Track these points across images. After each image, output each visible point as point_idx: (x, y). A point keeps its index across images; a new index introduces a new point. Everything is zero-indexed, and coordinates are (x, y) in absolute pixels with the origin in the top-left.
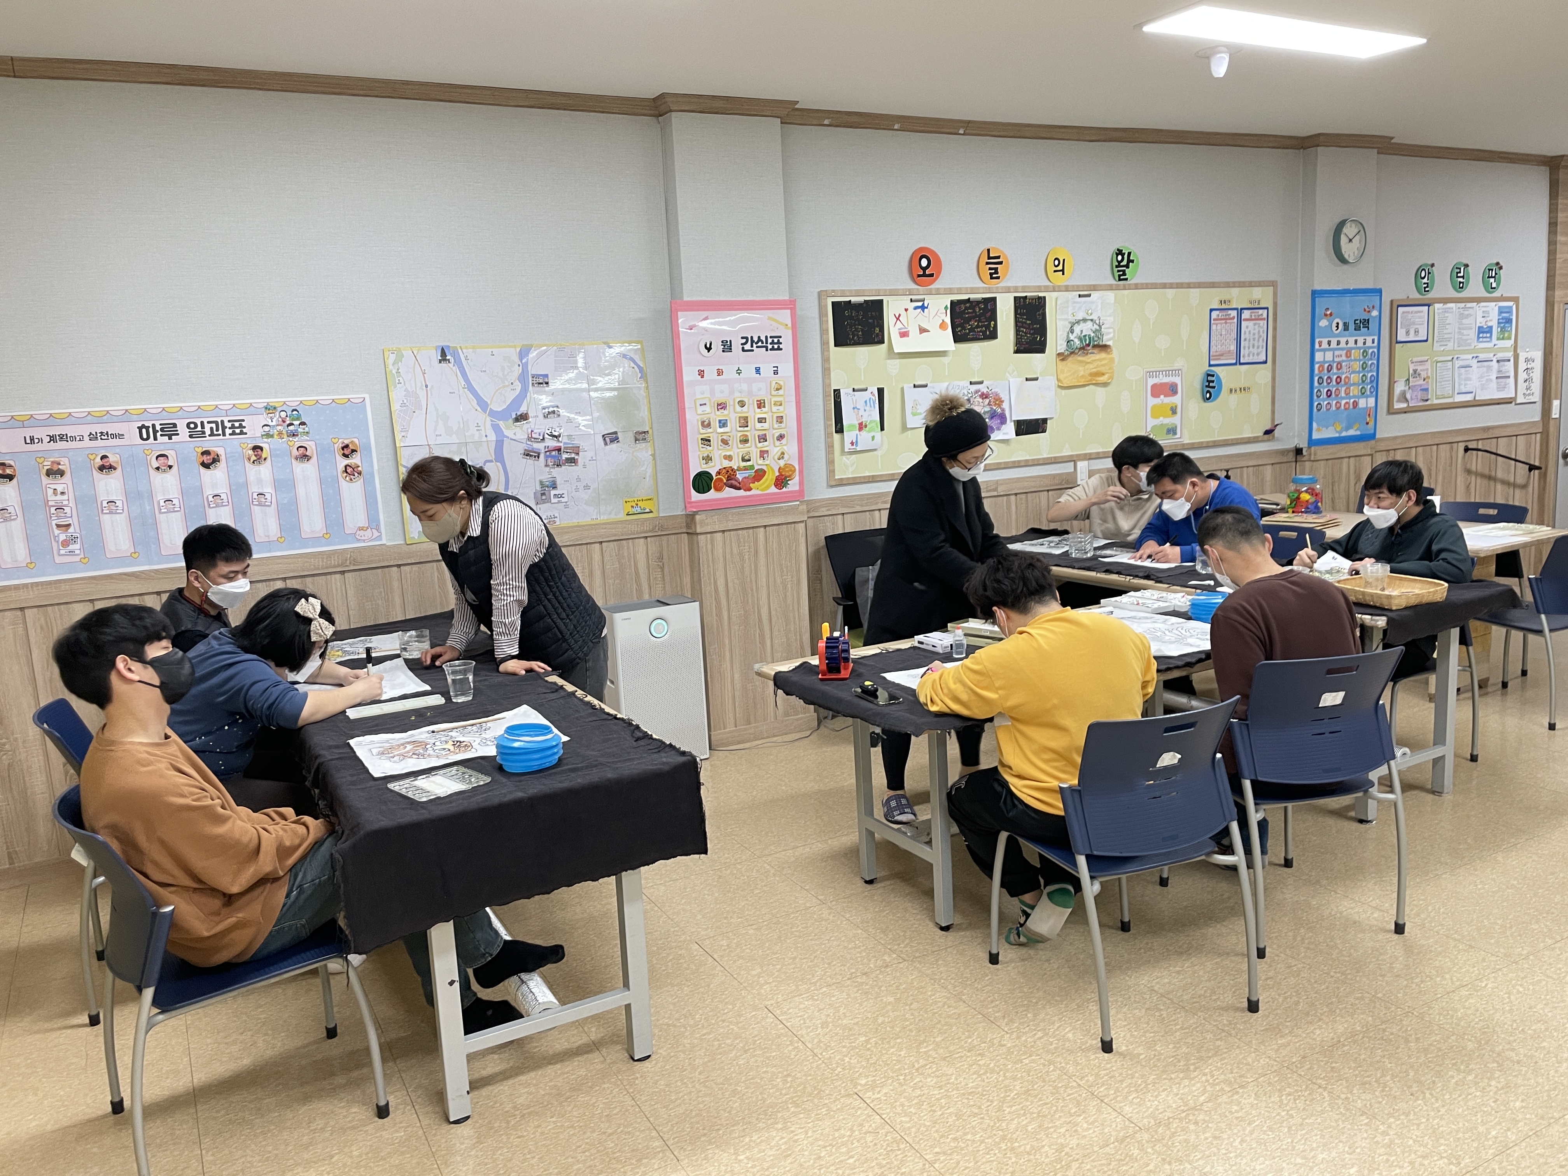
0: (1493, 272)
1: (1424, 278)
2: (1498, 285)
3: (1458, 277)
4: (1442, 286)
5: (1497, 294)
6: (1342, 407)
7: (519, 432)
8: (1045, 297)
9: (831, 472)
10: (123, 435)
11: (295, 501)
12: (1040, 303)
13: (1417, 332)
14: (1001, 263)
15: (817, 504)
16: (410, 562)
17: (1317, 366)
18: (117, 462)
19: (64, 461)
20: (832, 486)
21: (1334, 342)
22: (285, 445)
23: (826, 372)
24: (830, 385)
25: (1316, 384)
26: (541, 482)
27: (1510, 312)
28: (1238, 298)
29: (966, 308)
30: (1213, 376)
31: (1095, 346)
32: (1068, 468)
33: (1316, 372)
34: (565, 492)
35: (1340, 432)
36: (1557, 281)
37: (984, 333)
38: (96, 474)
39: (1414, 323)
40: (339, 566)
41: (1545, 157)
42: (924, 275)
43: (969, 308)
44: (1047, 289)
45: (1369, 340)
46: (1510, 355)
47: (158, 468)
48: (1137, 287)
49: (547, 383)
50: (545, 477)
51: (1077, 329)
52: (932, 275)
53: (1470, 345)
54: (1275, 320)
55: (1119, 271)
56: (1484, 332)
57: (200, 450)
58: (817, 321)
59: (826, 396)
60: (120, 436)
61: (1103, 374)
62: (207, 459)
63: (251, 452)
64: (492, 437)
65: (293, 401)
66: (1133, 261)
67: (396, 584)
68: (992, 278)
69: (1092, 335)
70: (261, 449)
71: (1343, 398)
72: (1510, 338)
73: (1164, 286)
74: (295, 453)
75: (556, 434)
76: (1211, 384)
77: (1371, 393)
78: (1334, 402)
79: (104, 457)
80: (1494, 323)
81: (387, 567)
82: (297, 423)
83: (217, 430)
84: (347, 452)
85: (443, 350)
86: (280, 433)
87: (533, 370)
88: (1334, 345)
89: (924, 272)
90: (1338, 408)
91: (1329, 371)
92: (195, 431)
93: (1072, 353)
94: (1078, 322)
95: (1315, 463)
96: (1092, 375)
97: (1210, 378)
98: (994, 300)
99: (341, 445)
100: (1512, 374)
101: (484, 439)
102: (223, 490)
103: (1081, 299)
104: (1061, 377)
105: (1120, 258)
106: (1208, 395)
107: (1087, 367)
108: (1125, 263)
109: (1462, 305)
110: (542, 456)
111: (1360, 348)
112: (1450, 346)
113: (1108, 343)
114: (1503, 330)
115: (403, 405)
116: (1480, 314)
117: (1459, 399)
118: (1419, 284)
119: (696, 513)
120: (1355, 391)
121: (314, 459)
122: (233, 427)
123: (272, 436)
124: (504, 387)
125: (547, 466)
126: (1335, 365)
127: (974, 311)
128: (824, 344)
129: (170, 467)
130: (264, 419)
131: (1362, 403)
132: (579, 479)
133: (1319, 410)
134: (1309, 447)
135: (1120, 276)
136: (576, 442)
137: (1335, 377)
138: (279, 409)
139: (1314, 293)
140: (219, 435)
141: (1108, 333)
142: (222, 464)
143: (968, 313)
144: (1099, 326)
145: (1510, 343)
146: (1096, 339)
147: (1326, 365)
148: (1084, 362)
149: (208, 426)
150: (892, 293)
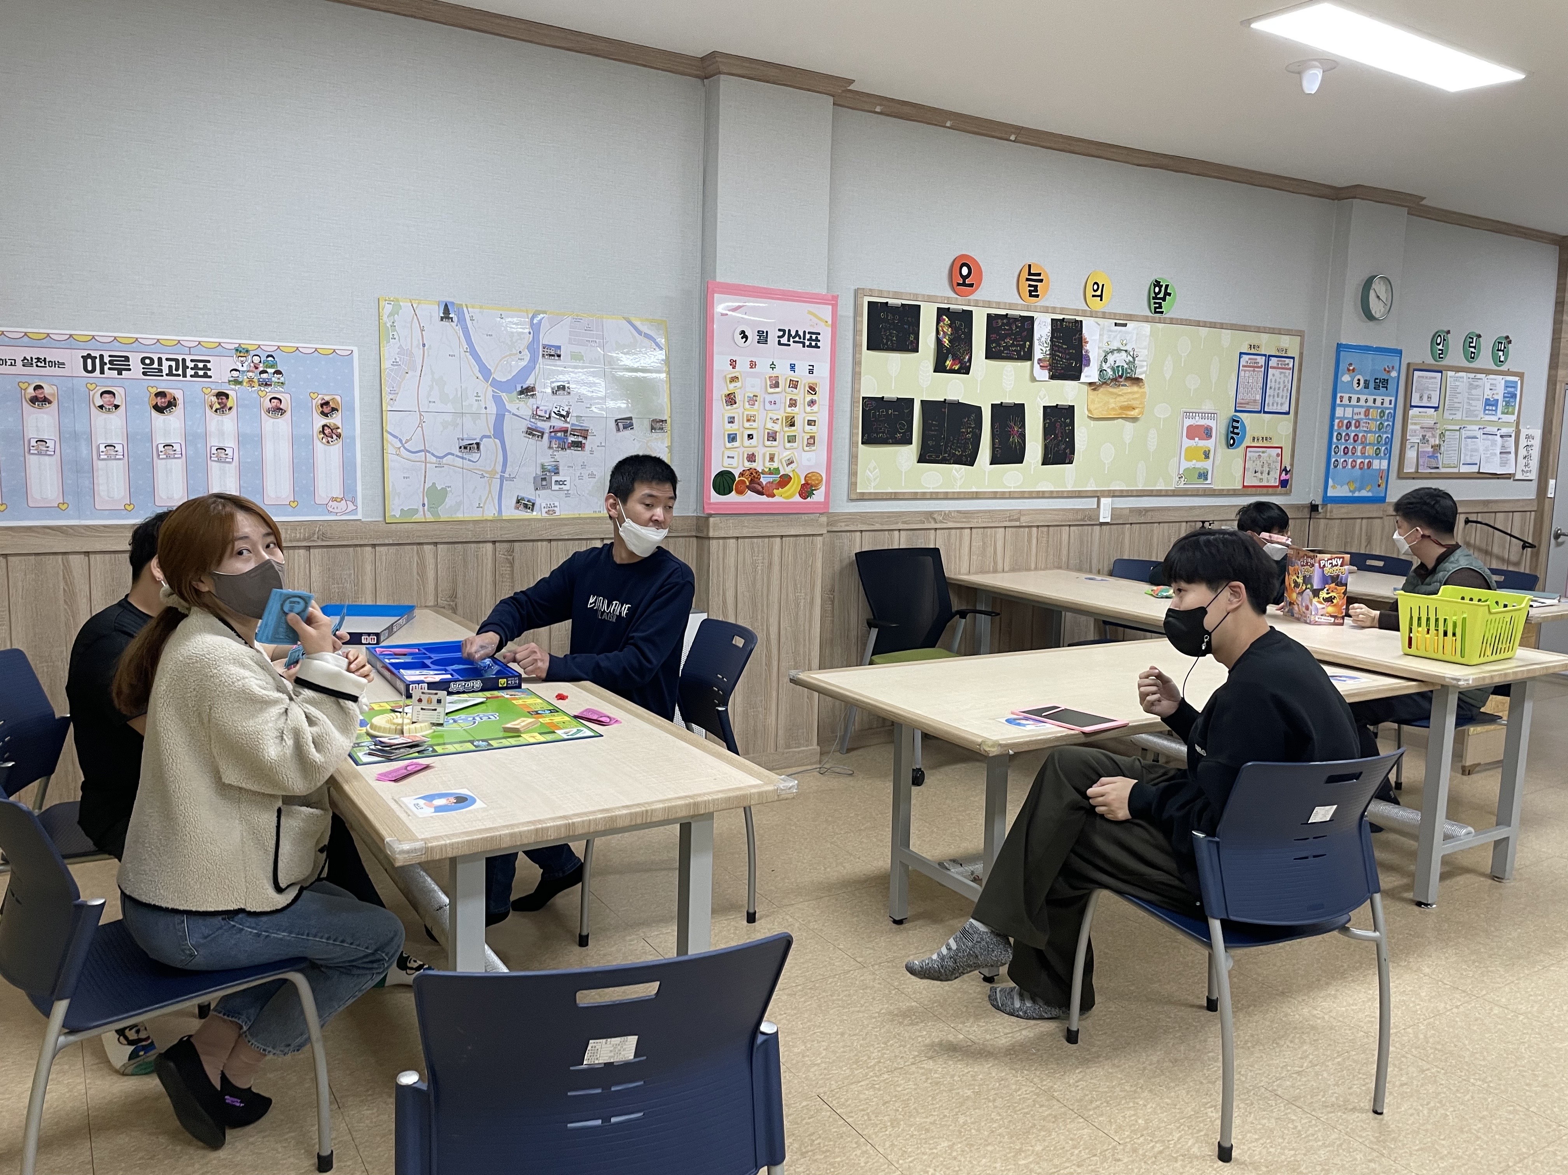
0: (1503, 344)
1: (1439, 344)
2: (1506, 359)
3: (1470, 347)
4: (1455, 356)
5: (1504, 368)
6: (1358, 466)
7: (523, 407)
8: (1081, 321)
9: (852, 485)
10: (63, 363)
11: (260, 461)
12: (1078, 326)
13: (1429, 397)
14: (1041, 281)
15: (836, 518)
16: (387, 542)
17: (1337, 421)
18: (53, 395)
20: (852, 500)
21: (1354, 397)
22: (255, 395)
23: (856, 376)
24: (859, 391)
25: (1335, 440)
26: (543, 466)
27: (1515, 387)
28: (1267, 344)
29: (1003, 324)
30: (1238, 422)
31: (1127, 379)
32: (1091, 503)
33: (1336, 428)
34: (568, 479)
35: (1353, 492)
36: (1560, 361)
37: (1018, 352)
38: (26, 406)
39: (1427, 389)
40: (305, 540)
41: (1557, 235)
42: (964, 284)
43: (1007, 324)
44: (1084, 314)
45: (1387, 399)
46: (1511, 430)
47: (101, 407)
48: (1172, 321)
49: (559, 356)
50: (548, 461)
51: (1111, 359)
52: (971, 285)
53: (1476, 416)
54: (1300, 370)
55: (1155, 303)
56: (1491, 404)
57: (154, 391)
58: (852, 320)
59: (853, 403)
60: (60, 365)
61: (1133, 408)
62: (160, 401)
63: (214, 399)
64: (493, 409)
65: (270, 346)
66: (1169, 294)
67: (369, 567)
68: (1031, 296)
69: (1126, 366)
70: (227, 396)
71: (1358, 457)
72: (1513, 414)
73: (1198, 324)
74: (268, 404)
75: (564, 413)
76: (1236, 431)
77: (1385, 454)
78: (1351, 460)
79: (38, 387)
80: (1500, 398)
81: (361, 546)
82: (271, 371)
83: (177, 370)
84: (326, 410)
85: (446, 305)
86: (251, 380)
87: (545, 340)
88: (1354, 402)
89: (964, 281)
90: (1353, 467)
91: (1347, 428)
92: (150, 367)
93: (1105, 383)
94: (1112, 352)
95: (1330, 521)
96: (1122, 408)
97: (1235, 424)
98: (1031, 319)
99: (320, 402)
100: (1513, 450)
101: (484, 411)
102: (176, 439)
103: (1117, 327)
104: (1092, 407)
105: (1157, 290)
106: (1232, 442)
107: (1118, 399)
108: (1161, 295)
109: (1472, 375)
110: (546, 436)
111: (1378, 408)
112: (1458, 417)
113: (1140, 377)
114: (1508, 404)
115: (395, 363)
116: (1488, 386)
117: (1464, 469)
118: (1434, 349)
119: (710, 515)
120: (1370, 451)
121: (288, 415)
122: (196, 368)
123: (241, 383)
124: (511, 355)
125: (550, 448)
126: (1354, 422)
127: (1011, 329)
128: (856, 346)
129: (117, 407)
130: (233, 362)
131: (1376, 464)
132: (583, 466)
133: (1335, 467)
134: (1324, 505)
135: (1156, 308)
136: (585, 424)
137: (1353, 434)
138: (252, 353)
139: (1339, 346)
140: (179, 375)
141: (1142, 366)
142: (178, 411)
143: (1004, 330)
144: (1133, 358)
145: (1512, 418)
146: (1129, 371)
147: (1345, 422)
148: (1116, 394)
149: (166, 365)
150: (930, 299)
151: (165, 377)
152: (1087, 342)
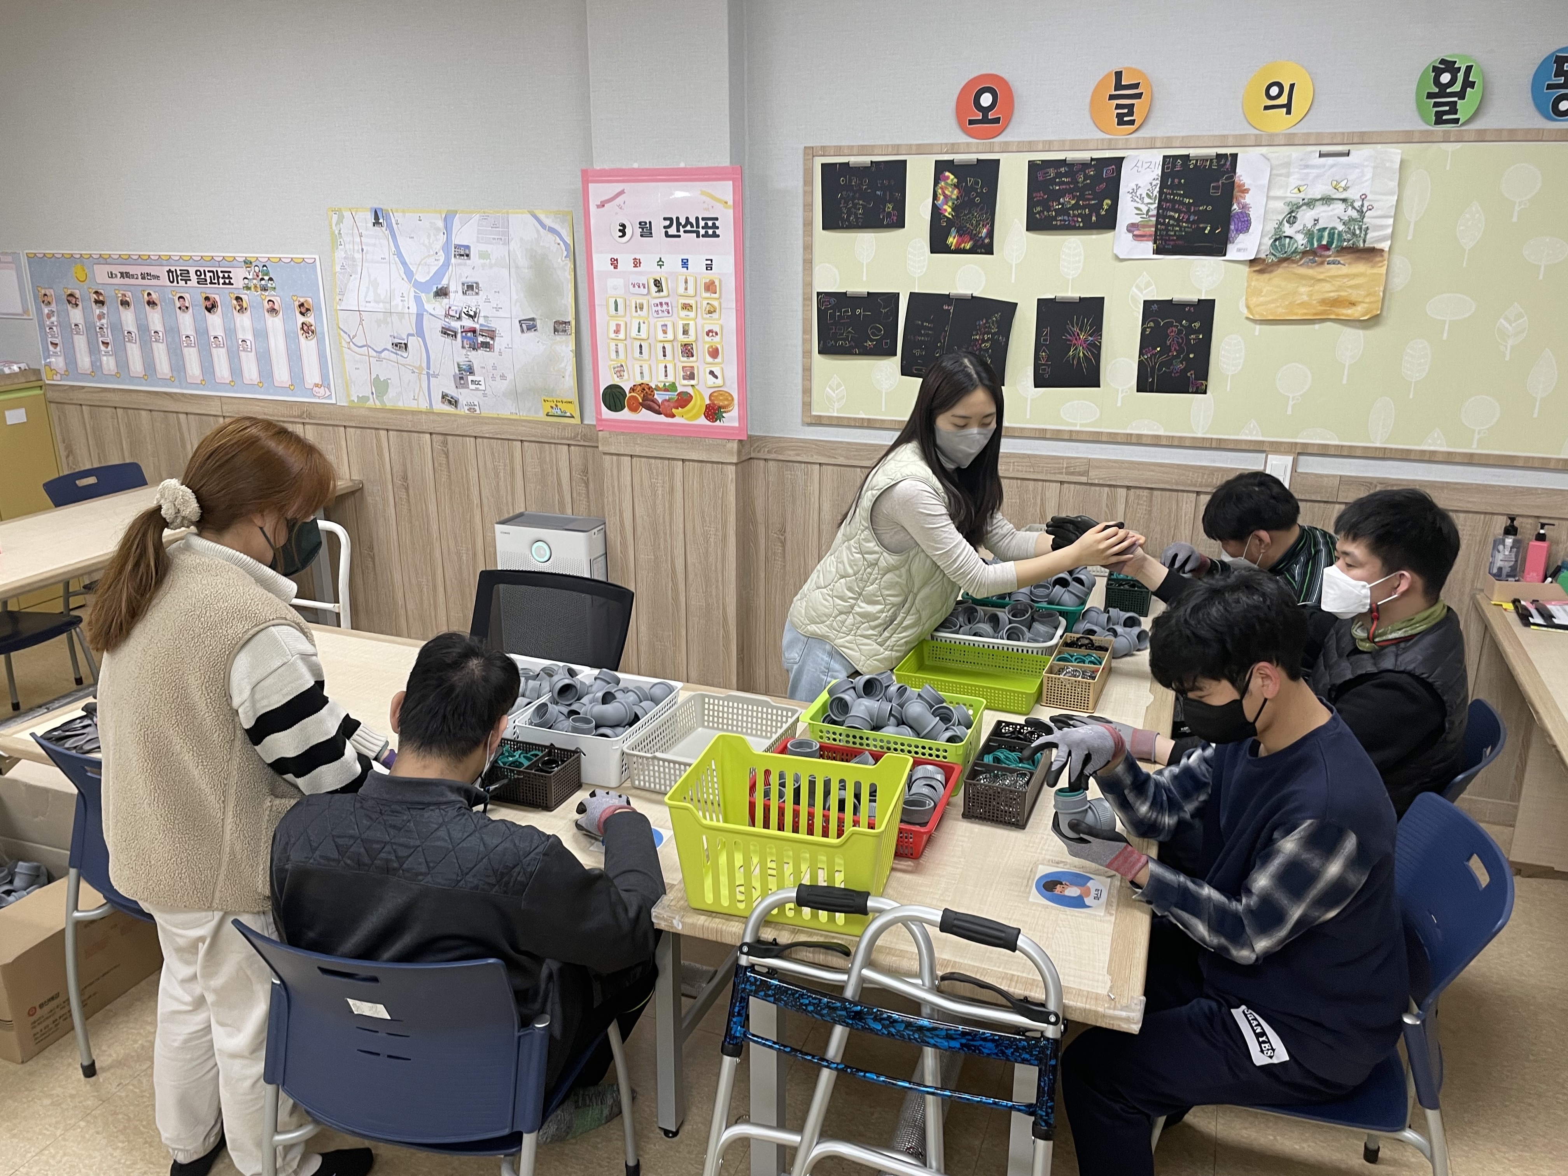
7: (437, 307)
8: (1236, 156)
9: (807, 405)
10: (158, 276)
11: (268, 351)
12: (1225, 166)
14: (1139, 96)
16: (353, 424)
19: (129, 294)
20: (808, 424)
22: (259, 298)
23: (808, 264)
24: (813, 284)
26: (458, 365)
29: (1059, 175)
31: (1342, 250)
34: (483, 379)
37: (1086, 219)
38: (147, 307)
40: (299, 417)
42: (985, 120)
43: (1065, 175)
44: (1243, 141)
47: (180, 308)
48: (1479, 136)
49: (467, 255)
50: (462, 360)
51: (1306, 217)
52: (997, 121)
55: (1438, 104)
57: (204, 296)
61: (1353, 304)
62: (208, 304)
63: (235, 302)
64: (414, 310)
65: (263, 257)
66: (1474, 84)
67: (343, 444)
68: (1121, 122)
69: (1341, 227)
70: (243, 299)
74: (267, 306)
75: (472, 313)
81: (337, 426)
82: (266, 278)
83: (214, 279)
84: (303, 310)
85: (376, 212)
87: (457, 240)
89: (985, 116)
92: (200, 278)
93: (1285, 260)
94: (1310, 203)
98: (1118, 161)
99: (298, 303)
101: (406, 310)
102: (220, 332)
103: (1323, 159)
104: (1255, 301)
105: (1445, 77)
107: (1317, 287)
108: (1455, 88)
110: (459, 336)
113: (1378, 246)
115: (345, 268)
121: (280, 314)
123: (249, 289)
124: (429, 256)
125: (463, 347)
127: (1075, 181)
128: (807, 223)
129: (187, 308)
130: (244, 272)
132: (495, 367)
135: (1439, 114)
138: (254, 264)
140: (216, 283)
141: (1382, 227)
142: (218, 311)
143: (1059, 184)
144: (1361, 212)
146: (1348, 236)
148: (1312, 278)
149: (208, 275)
150: (921, 150)
151: (209, 285)
152: (1247, 191)
